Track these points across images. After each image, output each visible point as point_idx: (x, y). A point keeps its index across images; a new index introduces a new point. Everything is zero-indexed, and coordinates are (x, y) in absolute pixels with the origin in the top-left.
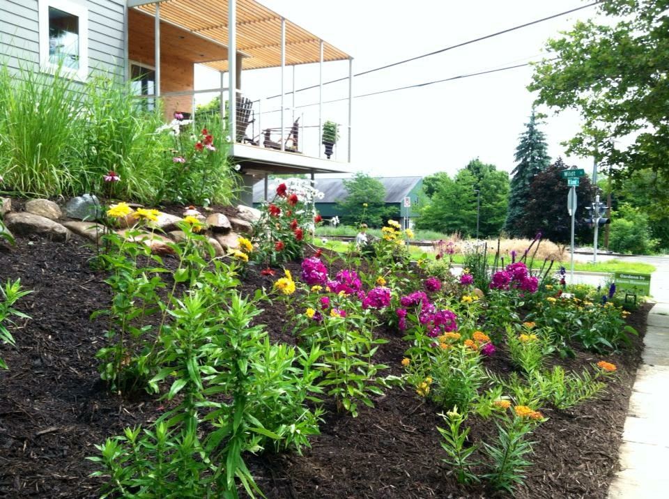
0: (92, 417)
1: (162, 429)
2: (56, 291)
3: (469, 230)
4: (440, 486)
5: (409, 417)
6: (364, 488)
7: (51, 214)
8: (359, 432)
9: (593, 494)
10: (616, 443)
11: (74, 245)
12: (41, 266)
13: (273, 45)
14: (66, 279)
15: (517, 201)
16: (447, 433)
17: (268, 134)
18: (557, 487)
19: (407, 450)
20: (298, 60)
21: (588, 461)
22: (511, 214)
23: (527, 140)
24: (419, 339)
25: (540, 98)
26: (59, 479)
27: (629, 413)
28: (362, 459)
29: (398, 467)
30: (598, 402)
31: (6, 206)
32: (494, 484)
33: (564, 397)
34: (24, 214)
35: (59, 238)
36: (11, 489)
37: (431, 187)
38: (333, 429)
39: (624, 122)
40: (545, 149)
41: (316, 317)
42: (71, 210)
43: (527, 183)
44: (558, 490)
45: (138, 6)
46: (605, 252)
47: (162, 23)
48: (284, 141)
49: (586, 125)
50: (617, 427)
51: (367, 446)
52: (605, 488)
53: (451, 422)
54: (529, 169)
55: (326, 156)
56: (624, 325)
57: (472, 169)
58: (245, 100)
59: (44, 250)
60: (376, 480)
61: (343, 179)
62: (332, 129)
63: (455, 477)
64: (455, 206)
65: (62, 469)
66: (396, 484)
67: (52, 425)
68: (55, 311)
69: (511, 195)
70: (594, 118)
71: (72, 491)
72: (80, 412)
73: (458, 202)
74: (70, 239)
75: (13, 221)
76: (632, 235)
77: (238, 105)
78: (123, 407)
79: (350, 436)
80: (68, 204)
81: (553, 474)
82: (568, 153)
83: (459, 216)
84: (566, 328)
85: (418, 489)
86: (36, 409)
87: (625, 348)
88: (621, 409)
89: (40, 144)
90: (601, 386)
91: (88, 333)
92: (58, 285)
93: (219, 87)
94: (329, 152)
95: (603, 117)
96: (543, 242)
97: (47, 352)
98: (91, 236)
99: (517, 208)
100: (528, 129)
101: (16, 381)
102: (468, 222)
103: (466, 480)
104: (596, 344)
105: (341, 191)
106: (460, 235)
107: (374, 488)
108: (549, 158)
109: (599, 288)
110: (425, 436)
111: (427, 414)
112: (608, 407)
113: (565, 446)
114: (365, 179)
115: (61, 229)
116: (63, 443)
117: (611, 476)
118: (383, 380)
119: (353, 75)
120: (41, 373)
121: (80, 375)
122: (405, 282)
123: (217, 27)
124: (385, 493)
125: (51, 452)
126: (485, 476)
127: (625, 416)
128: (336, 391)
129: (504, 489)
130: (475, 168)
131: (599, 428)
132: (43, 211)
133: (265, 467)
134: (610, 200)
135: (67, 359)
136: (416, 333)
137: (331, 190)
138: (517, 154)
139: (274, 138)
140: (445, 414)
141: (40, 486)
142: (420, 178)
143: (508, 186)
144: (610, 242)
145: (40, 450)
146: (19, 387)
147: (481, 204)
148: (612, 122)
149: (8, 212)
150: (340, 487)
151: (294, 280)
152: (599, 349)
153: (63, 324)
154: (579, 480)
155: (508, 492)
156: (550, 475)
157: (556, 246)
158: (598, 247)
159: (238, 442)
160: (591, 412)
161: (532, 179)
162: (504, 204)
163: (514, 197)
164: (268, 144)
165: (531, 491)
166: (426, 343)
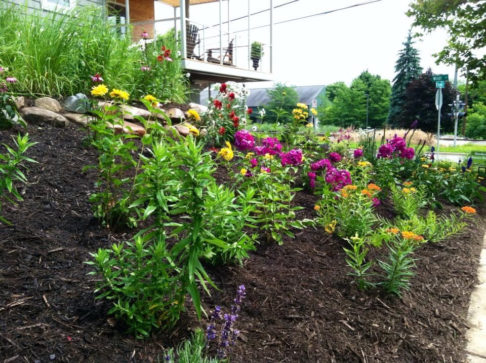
0: (89, 242)
1: (139, 241)
2: (60, 160)
3: (360, 123)
4: (346, 291)
5: (321, 246)
6: (290, 290)
7: (54, 107)
8: (284, 254)
9: (459, 299)
10: (475, 265)
11: (71, 130)
12: (48, 143)
14: (66, 153)
15: (396, 101)
16: (350, 252)
17: (210, 52)
18: (432, 294)
19: (320, 267)
21: (455, 277)
22: (392, 112)
23: (404, 55)
24: (326, 193)
25: (416, 21)
26: (66, 282)
27: (484, 247)
28: (287, 272)
29: (314, 278)
30: (460, 239)
31: (21, 102)
32: (386, 289)
33: (436, 233)
34: (34, 108)
35: (60, 125)
36: (32, 287)
37: (332, 93)
38: (265, 252)
39: (481, 37)
40: (419, 62)
41: (248, 174)
42: (68, 105)
43: (404, 88)
44: (433, 296)
46: (462, 138)
48: (222, 58)
49: (451, 40)
50: (475, 255)
51: (290, 264)
52: (468, 296)
53: (353, 244)
54: (406, 78)
55: (254, 68)
56: (478, 186)
57: (363, 78)
58: (193, 26)
59: (49, 133)
60: (298, 286)
61: (266, 89)
62: (258, 47)
63: (356, 285)
64: (351, 107)
65: (68, 275)
66: (313, 289)
67: (60, 247)
68: (59, 173)
69: (392, 97)
70: (458, 34)
71: (75, 289)
72: (80, 239)
73: (353, 104)
74: (68, 126)
75: (26, 113)
76: (483, 126)
77: (187, 30)
78: (111, 236)
79: (277, 257)
80: (66, 101)
81: (430, 285)
82: (437, 62)
83: (353, 114)
84: (436, 187)
85: (330, 292)
86: (48, 236)
87: (479, 203)
88: (478, 244)
90: (464, 225)
91: (83, 188)
92: (61, 156)
93: (173, 17)
94: (256, 66)
95: (465, 34)
96: (416, 131)
97: (55, 200)
98: (84, 124)
99: (397, 107)
100: (405, 47)
101: (33, 218)
102: (360, 119)
103: (365, 287)
104: (458, 200)
105: (265, 97)
106: (354, 128)
107: (297, 291)
108: (421, 69)
109: (460, 161)
110: (332, 259)
111: (334, 244)
112: (468, 242)
113: (437, 267)
114: (283, 88)
115: (62, 118)
116: (68, 258)
117: (472, 288)
118: (301, 222)
119: (273, 7)
120: (51, 214)
121: (78, 215)
122: (314, 154)
124: (305, 294)
125: (59, 264)
126: (380, 283)
127: (481, 248)
128: (266, 226)
129: (394, 293)
130: (365, 78)
131: (462, 256)
132: (48, 106)
133: (216, 275)
134: (466, 99)
135: (69, 205)
136: (324, 189)
137: (257, 97)
138: (397, 66)
139: (215, 56)
140: (349, 238)
141: (52, 286)
142: (323, 87)
143: (390, 91)
144: (466, 131)
145: (52, 263)
146: (35, 222)
147: (369, 105)
148: (472, 37)
149: (23, 107)
150: (272, 290)
151: (233, 149)
152: (460, 204)
153: (65, 182)
154: (449, 289)
155: (397, 295)
156: (427, 286)
157: (426, 134)
158: (458, 135)
159: (196, 250)
160: (456, 245)
161: (408, 85)
162: (387, 105)
163: (394, 99)
164: (211, 60)
165: (413, 296)
166: (331, 196)
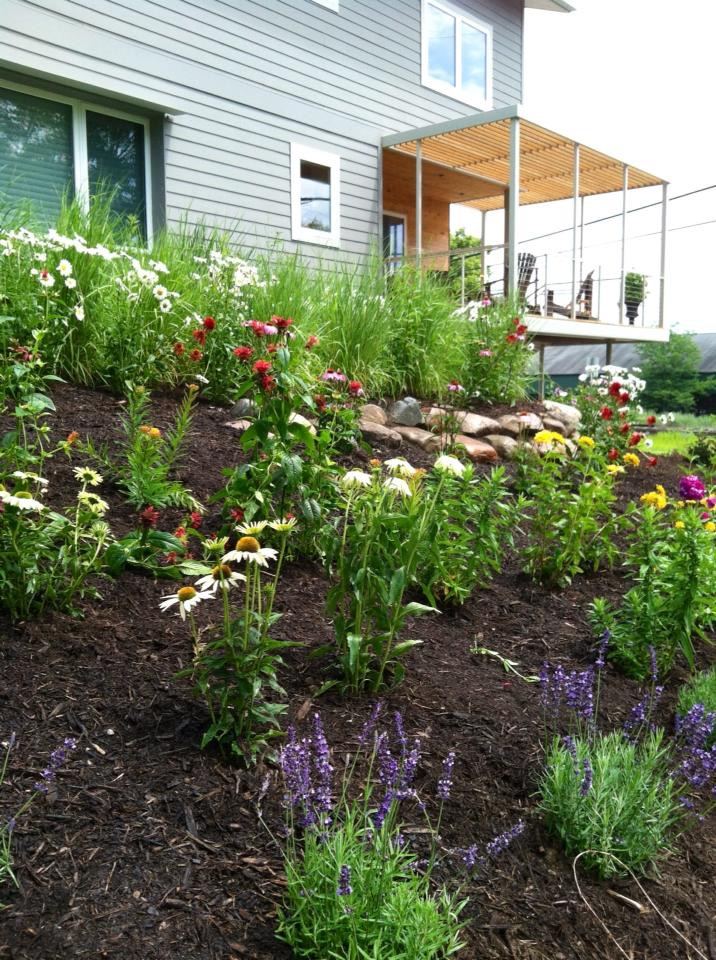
7: (381, 418)
13: (557, 175)
17: (550, 295)
20: (590, 191)
34: (363, 421)
42: (396, 415)
45: (395, 145)
47: (425, 163)
48: (576, 306)
55: (628, 320)
58: (526, 257)
62: (636, 283)
80: (392, 409)
89: (358, 345)
94: (632, 314)
115: (395, 435)
119: (668, 199)
123: (487, 160)
132: (375, 417)
164: (552, 310)
